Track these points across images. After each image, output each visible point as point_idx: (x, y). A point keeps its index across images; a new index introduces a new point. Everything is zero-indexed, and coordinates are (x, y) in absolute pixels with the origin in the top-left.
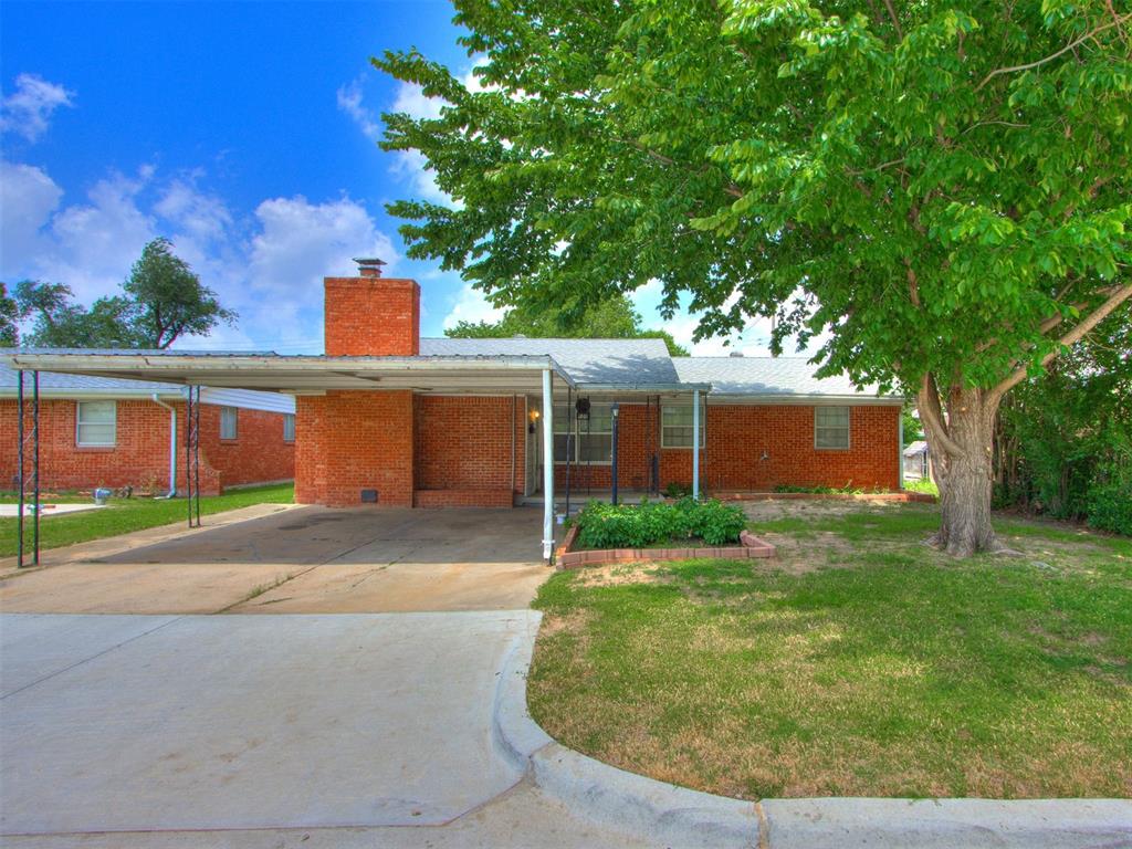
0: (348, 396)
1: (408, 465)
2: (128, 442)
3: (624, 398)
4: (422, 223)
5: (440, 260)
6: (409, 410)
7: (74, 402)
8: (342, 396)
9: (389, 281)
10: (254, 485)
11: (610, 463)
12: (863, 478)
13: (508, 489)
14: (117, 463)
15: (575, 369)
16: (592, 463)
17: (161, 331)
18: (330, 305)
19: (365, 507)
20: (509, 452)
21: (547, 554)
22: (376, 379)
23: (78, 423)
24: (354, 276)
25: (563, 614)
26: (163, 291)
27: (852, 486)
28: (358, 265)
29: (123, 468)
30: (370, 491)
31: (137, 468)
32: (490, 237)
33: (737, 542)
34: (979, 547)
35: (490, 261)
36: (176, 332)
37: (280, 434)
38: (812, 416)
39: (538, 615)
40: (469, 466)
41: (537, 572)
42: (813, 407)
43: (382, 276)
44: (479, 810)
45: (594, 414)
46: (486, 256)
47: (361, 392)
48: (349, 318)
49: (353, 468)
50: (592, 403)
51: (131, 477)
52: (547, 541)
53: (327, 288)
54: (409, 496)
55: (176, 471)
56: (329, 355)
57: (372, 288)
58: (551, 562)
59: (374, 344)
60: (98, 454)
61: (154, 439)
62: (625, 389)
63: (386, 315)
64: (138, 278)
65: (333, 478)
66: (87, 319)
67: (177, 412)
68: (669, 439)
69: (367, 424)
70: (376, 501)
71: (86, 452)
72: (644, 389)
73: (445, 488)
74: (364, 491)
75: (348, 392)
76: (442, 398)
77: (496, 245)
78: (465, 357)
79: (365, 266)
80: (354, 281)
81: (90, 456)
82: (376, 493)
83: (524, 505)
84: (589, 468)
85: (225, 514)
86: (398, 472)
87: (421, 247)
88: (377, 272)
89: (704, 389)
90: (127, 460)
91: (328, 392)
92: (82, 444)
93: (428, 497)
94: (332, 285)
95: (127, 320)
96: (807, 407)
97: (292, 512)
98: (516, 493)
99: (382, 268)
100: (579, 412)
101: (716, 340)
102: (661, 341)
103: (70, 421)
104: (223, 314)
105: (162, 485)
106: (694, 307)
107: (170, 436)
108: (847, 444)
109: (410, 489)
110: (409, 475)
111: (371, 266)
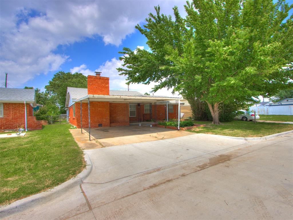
0: (95, 103)
1: (109, 118)
2: (8, 115)
6: (109, 106)
8: (93, 103)
11: (136, 116)
12: (175, 117)
14: (4, 122)
19: (99, 128)
20: (126, 114)
21: (179, 128)
24: (94, 75)
29: (6, 123)
30: (100, 124)
31: (12, 123)
40: (118, 118)
43: (101, 76)
47: (97, 102)
49: (96, 119)
54: (109, 125)
55: (27, 123)
57: (100, 79)
59: (101, 91)
61: (18, 115)
63: (103, 85)
65: (91, 122)
68: (145, 111)
69: (99, 109)
70: (102, 126)
74: (99, 124)
75: (95, 102)
79: (97, 73)
80: (95, 77)
82: (102, 124)
86: (106, 120)
90: (8, 121)
93: (113, 124)
99: (100, 74)
108: (173, 112)
109: (109, 123)
110: (109, 120)
111: (98, 74)
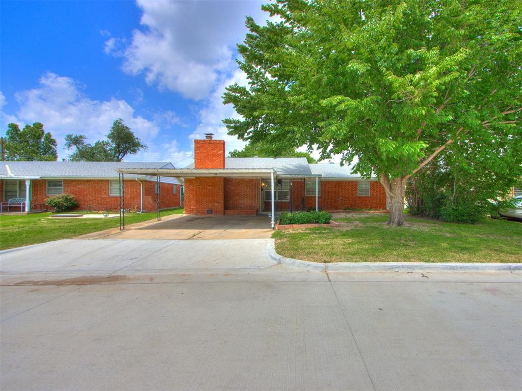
1: (222, 201)
3: (293, 179)
4: (232, 125)
5: (237, 135)
6: (223, 183)
7: (108, 181)
9: (216, 141)
10: (164, 209)
11: (288, 201)
12: (374, 205)
13: (255, 209)
15: (278, 168)
16: (283, 201)
17: (120, 153)
18: (196, 148)
19: (209, 215)
20: (255, 197)
21: (273, 226)
22: (216, 174)
23: (110, 188)
24: (203, 139)
25: (280, 239)
26: (122, 138)
27: (370, 208)
28: (205, 135)
30: (210, 210)
31: (130, 203)
32: (252, 129)
33: (329, 223)
34: (399, 224)
35: (252, 136)
36: (125, 153)
37: (172, 191)
38: (357, 185)
39: (273, 240)
40: (242, 202)
41: (271, 231)
42: (357, 181)
43: (213, 139)
44: (271, 267)
45: (283, 184)
46: (251, 134)
48: (203, 153)
49: (204, 202)
50: (282, 180)
51: (128, 206)
52: (273, 223)
53: (195, 143)
54: (222, 212)
56: (196, 168)
57: (210, 143)
58: (274, 228)
60: (116, 198)
61: (136, 193)
62: (294, 176)
63: (215, 152)
64: (113, 134)
65: (198, 206)
66: (92, 148)
67: (143, 184)
68: (308, 193)
69: (208, 188)
70: (212, 213)
71: (113, 197)
72: (300, 176)
73: (234, 209)
74: (208, 210)
76: (233, 179)
77: (254, 131)
78: (249, 169)
79: (207, 136)
80: (204, 141)
81: (114, 199)
82: (212, 210)
83: (260, 215)
84: (281, 203)
85: (165, 217)
86: (219, 204)
87: (232, 131)
88: (211, 137)
89: (320, 176)
91: (196, 177)
92: (111, 195)
93: (228, 212)
94: (197, 142)
95: (108, 149)
96: (355, 181)
97: (185, 217)
98: (257, 210)
99: (213, 136)
100: (278, 184)
101: (326, 161)
102: (305, 159)
103: (107, 186)
104: (142, 146)
105: (139, 209)
106: (318, 148)
107: (140, 192)
108: (369, 195)
109: (223, 209)
110: (223, 205)
111: (209, 136)
